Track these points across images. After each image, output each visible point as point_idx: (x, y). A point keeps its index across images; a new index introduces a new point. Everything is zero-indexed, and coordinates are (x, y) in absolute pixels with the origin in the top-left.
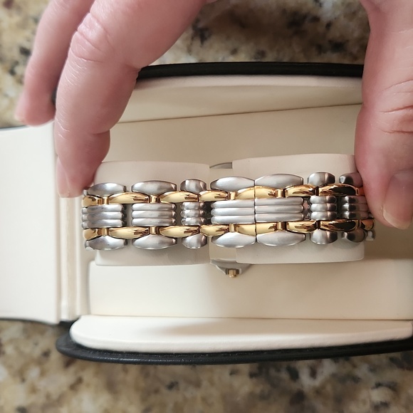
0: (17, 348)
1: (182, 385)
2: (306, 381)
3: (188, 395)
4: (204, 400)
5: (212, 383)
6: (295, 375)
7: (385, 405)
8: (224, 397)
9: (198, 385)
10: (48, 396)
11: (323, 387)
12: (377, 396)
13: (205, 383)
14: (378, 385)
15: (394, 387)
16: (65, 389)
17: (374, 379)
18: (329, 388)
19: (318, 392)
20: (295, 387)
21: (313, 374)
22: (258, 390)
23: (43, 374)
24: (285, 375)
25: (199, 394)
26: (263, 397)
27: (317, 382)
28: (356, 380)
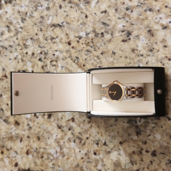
0: (78, 120)
1: (113, 125)
2: (139, 123)
3: (115, 128)
4: (118, 128)
5: (119, 125)
6: (136, 122)
7: (154, 127)
8: (122, 128)
9: (116, 125)
10: (85, 130)
11: (142, 124)
12: (153, 125)
13: (118, 125)
14: (153, 123)
15: (156, 123)
16: (89, 128)
17: (152, 122)
18: (143, 124)
19: (141, 125)
20: (136, 125)
21: (140, 122)
22: (129, 126)
23: (84, 125)
24: (134, 122)
25: (117, 127)
26: (130, 127)
27: (141, 123)
28: (148, 122)
